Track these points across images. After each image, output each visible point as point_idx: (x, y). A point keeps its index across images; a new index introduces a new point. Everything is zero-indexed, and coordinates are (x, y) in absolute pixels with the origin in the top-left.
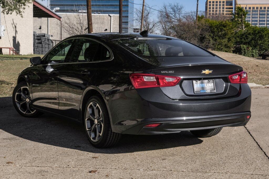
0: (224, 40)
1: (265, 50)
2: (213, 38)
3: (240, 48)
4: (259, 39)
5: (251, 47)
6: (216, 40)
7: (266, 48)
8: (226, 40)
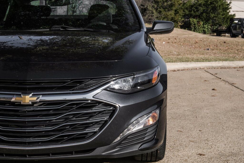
0: (170, 13)
1: (218, 26)
2: (156, 9)
3: (190, 22)
4: (212, 11)
5: (203, 21)
6: (160, 12)
7: (219, 22)
8: (172, 13)
